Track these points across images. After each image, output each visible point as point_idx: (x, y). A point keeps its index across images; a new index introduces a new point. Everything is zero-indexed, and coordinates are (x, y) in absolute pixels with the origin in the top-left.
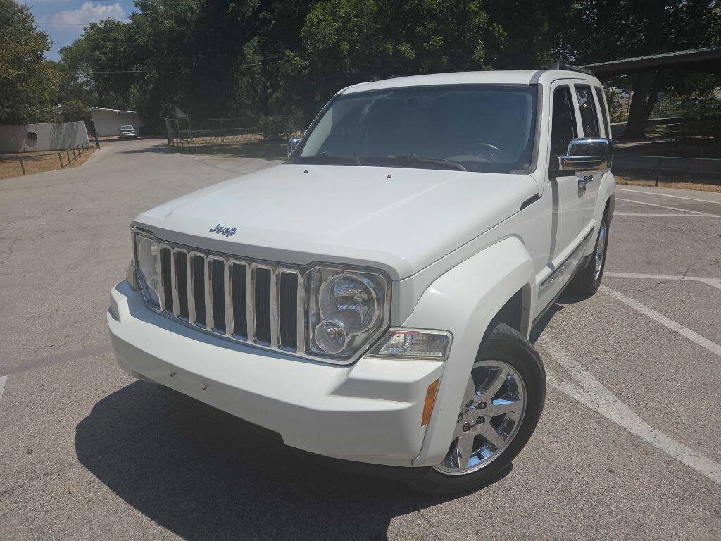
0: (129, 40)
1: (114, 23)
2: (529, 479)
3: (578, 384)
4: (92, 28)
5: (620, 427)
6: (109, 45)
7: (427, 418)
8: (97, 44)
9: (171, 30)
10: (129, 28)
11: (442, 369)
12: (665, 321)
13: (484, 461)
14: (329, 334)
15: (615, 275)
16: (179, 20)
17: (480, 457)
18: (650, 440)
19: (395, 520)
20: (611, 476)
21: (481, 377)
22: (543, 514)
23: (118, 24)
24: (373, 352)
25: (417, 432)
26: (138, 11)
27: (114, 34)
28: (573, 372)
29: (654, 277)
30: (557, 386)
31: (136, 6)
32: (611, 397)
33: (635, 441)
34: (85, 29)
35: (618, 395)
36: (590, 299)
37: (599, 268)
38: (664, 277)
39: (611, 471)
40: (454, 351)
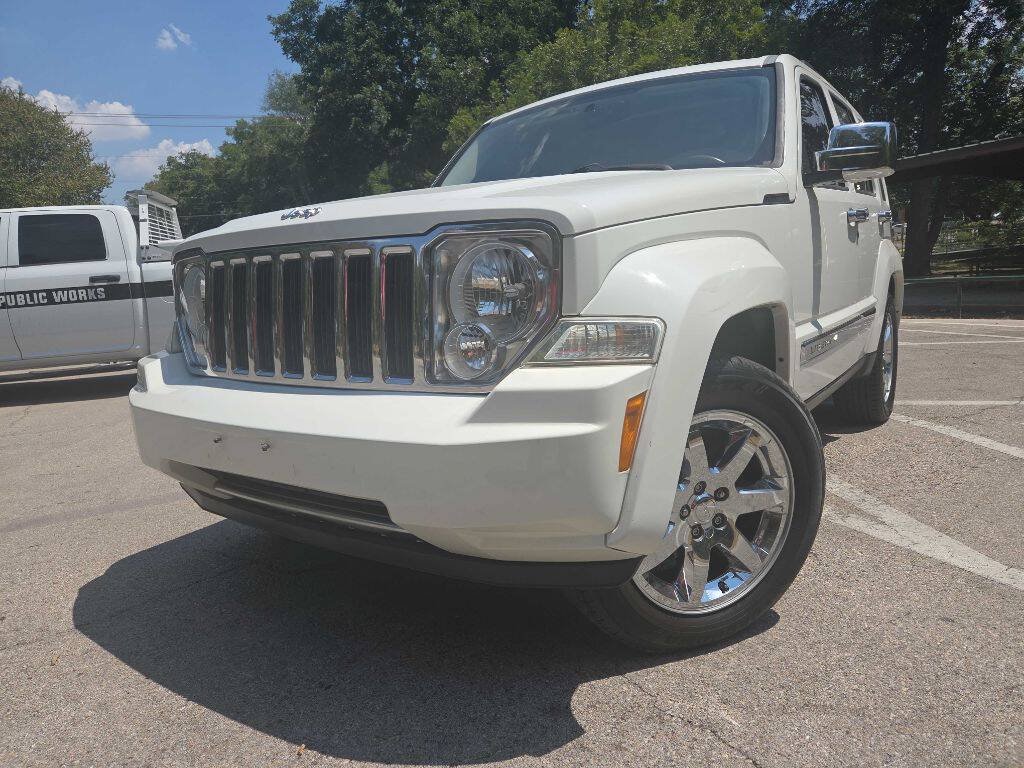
0: (217, 178)
1: (199, 156)
2: (808, 633)
3: (874, 518)
4: (169, 164)
5: (953, 567)
6: (191, 184)
7: (627, 460)
8: (176, 183)
9: (272, 158)
10: (218, 162)
11: (650, 378)
12: (1003, 448)
13: (729, 596)
14: (466, 352)
15: (914, 403)
16: (283, 146)
17: (723, 588)
18: (1005, 580)
19: (584, 688)
20: (948, 626)
21: (717, 443)
22: (838, 675)
23: (204, 157)
24: (534, 359)
25: (613, 484)
26: (231, 140)
27: (199, 170)
28: (864, 507)
29: (974, 403)
30: (840, 522)
31: (228, 134)
32: (933, 533)
33: (981, 583)
34: (160, 168)
35: (944, 529)
36: (880, 428)
37: (888, 386)
38: (992, 402)
39: (947, 620)
40: (668, 350)
